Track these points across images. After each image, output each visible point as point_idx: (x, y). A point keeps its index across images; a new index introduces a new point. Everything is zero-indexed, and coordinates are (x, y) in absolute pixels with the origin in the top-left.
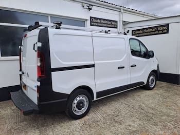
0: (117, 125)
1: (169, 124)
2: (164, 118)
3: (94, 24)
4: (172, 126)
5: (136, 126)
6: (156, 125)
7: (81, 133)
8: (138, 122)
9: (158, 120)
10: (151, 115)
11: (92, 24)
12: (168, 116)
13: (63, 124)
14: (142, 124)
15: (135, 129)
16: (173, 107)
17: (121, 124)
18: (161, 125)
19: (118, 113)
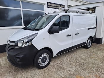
0: (61, 70)
1: (93, 69)
2: (90, 65)
3: (50, 7)
4: (95, 70)
5: (73, 71)
6: (85, 70)
7: (39, 76)
8: (74, 68)
9: (87, 67)
10: (83, 63)
11: (49, 6)
12: (93, 64)
13: (28, 70)
14: (77, 69)
15: (72, 73)
16: (96, 58)
17: (64, 70)
18: (88, 70)
19: (63, 62)
